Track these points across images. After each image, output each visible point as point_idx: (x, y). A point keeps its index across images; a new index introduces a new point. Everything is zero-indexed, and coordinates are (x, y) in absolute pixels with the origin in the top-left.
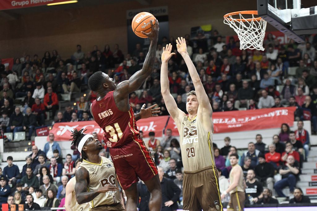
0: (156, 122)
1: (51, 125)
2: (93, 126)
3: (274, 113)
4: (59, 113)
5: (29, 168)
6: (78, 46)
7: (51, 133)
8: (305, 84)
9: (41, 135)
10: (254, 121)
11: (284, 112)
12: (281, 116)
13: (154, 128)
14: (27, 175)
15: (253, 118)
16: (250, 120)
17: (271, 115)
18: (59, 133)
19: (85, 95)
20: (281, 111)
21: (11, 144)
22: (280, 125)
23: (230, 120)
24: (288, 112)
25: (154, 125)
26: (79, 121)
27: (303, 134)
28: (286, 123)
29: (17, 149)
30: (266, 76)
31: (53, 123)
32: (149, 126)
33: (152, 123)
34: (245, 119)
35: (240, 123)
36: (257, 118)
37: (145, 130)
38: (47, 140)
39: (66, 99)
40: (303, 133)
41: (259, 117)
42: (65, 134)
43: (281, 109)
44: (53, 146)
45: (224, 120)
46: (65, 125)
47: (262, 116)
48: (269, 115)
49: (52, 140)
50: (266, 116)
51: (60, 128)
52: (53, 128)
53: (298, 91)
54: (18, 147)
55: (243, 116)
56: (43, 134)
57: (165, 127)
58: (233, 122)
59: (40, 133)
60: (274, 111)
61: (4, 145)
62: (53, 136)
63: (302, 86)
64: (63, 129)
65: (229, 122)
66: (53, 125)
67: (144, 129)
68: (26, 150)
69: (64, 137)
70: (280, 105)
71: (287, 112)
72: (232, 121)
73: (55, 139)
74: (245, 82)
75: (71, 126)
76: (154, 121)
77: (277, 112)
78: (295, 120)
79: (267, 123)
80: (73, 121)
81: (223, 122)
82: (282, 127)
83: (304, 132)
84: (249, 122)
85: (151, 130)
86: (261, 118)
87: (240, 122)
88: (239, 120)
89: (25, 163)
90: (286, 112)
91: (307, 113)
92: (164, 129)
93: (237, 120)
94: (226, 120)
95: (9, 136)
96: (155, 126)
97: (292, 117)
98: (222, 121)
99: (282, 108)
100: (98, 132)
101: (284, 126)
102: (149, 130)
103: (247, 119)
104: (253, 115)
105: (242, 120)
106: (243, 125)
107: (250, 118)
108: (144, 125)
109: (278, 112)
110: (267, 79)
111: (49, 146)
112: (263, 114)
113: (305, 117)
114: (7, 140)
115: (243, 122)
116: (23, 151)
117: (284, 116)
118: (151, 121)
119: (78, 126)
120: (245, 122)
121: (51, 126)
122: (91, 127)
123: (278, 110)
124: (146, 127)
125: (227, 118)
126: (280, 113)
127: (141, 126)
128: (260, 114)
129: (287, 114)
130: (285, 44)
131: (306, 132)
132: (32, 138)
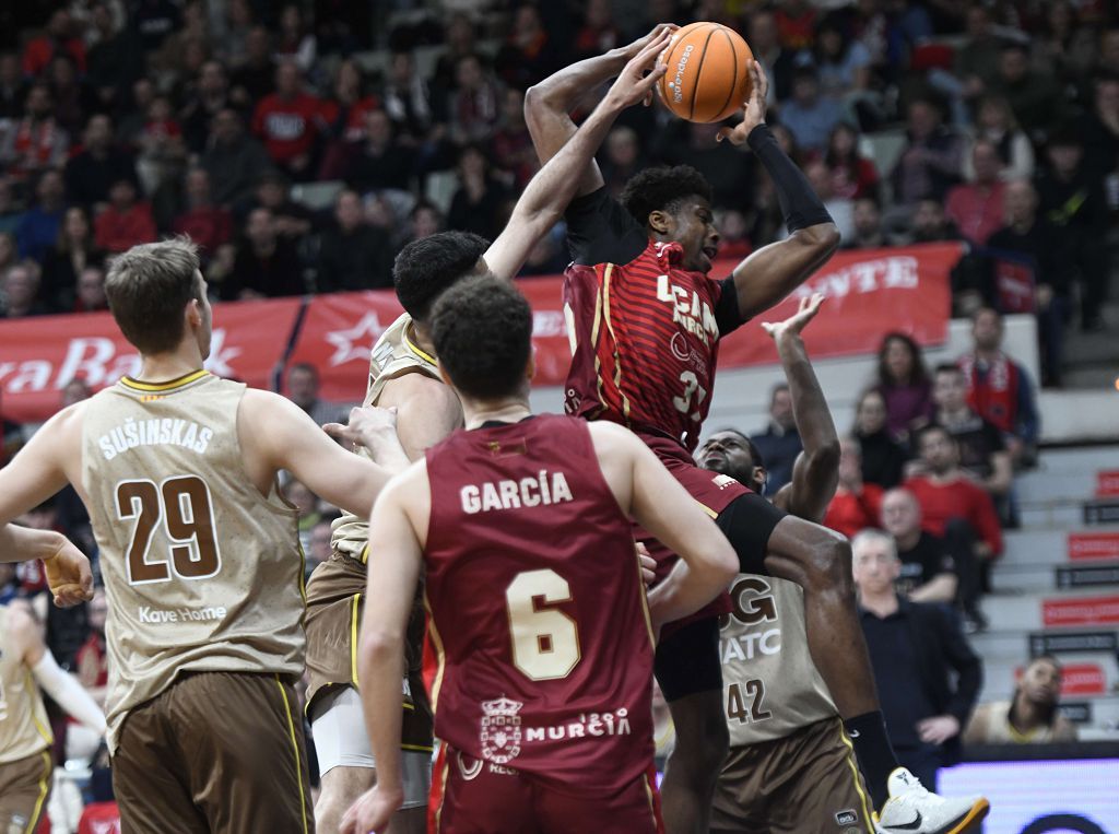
0: (236, 335)
3: (846, 277)
8: (1013, 124)
11: (899, 272)
12: (883, 296)
17: (830, 288)
20: (880, 266)
22: (875, 340)
24: (920, 273)
25: (226, 345)
27: (999, 381)
28: (908, 329)
30: (803, 88)
40: (1002, 376)
43: (883, 258)
53: (977, 159)
57: (287, 357)
60: (848, 265)
63: (995, 135)
70: (876, 238)
71: (912, 271)
76: (228, 327)
77: (862, 276)
78: (956, 313)
82: (883, 352)
83: (1006, 371)
90: (907, 272)
91: (1018, 277)
92: (277, 365)
96: (230, 353)
97: (941, 296)
101: (896, 345)
109: (866, 275)
110: (808, 105)
113: (1009, 294)
117: (898, 292)
123: (867, 260)
126: (879, 277)
129: (912, 281)
131: (1015, 372)
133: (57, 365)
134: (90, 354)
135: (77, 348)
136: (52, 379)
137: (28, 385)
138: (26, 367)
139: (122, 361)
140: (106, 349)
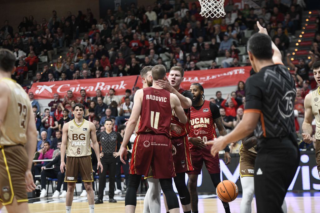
0: (126, 82)
1: (29, 84)
2: (69, 85)
3: (232, 72)
4: (38, 74)
6: (53, 11)
10: (214, 79)
12: (239, 75)
13: (125, 86)
15: (213, 77)
16: (211, 78)
18: (37, 92)
19: (61, 57)
20: (238, 70)
23: (193, 78)
24: (245, 71)
25: (124, 83)
26: (55, 80)
31: (32, 82)
32: (120, 85)
33: (122, 82)
34: (206, 78)
35: (202, 82)
36: (217, 77)
37: (117, 88)
39: (43, 61)
41: (219, 76)
42: (43, 92)
44: (32, 103)
45: (187, 79)
46: (42, 85)
47: (221, 75)
48: (228, 74)
49: (32, 99)
50: (225, 74)
51: (38, 87)
52: (32, 87)
55: (205, 75)
57: (135, 85)
58: (196, 80)
60: (232, 70)
62: (32, 95)
64: (41, 88)
65: (192, 80)
66: (32, 84)
67: (115, 87)
69: (42, 95)
72: (194, 80)
74: (206, 43)
75: (48, 85)
76: (125, 80)
79: (226, 81)
80: (50, 81)
81: (187, 81)
82: (239, 85)
84: (210, 80)
85: (122, 88)
86: (220, 77)
87: (202, 80)
88: (201, 78)
90: (243, 71)
92: (133, 87)
93: (199, 79)
94: (190, 79)
96: (125, 85)
98: (186, 79)
99: (240, 67)
100: (73, 91)
101: (241, 83)
102: (120, 88)
103: (208, 78)
104: (214, 74)
105: (204, 78)
106: (204, 83)
107: (211, 77)
108: (115, 84)
109: (236, 71)
112: (223, 73)
115: (205, 81)
117: (241, 74)
118: (122, 80)
119: (54, 85)
120: (206, 80)
121: (30, 86)
122: (67, 86)
123: (236, 69)
124: (117, 86)
125: (190, 77)
126: (238, 72)
127: (113, 85)
128: (219, 73)
129: (244, 73)
130: (242, 9)
133: (95, 87)
134: (100, 85)
135: (98, 84)
136: (94, 89)
137: (90, 90)
138: (89, 87)
139: (106, 86)
140: (103, 84)
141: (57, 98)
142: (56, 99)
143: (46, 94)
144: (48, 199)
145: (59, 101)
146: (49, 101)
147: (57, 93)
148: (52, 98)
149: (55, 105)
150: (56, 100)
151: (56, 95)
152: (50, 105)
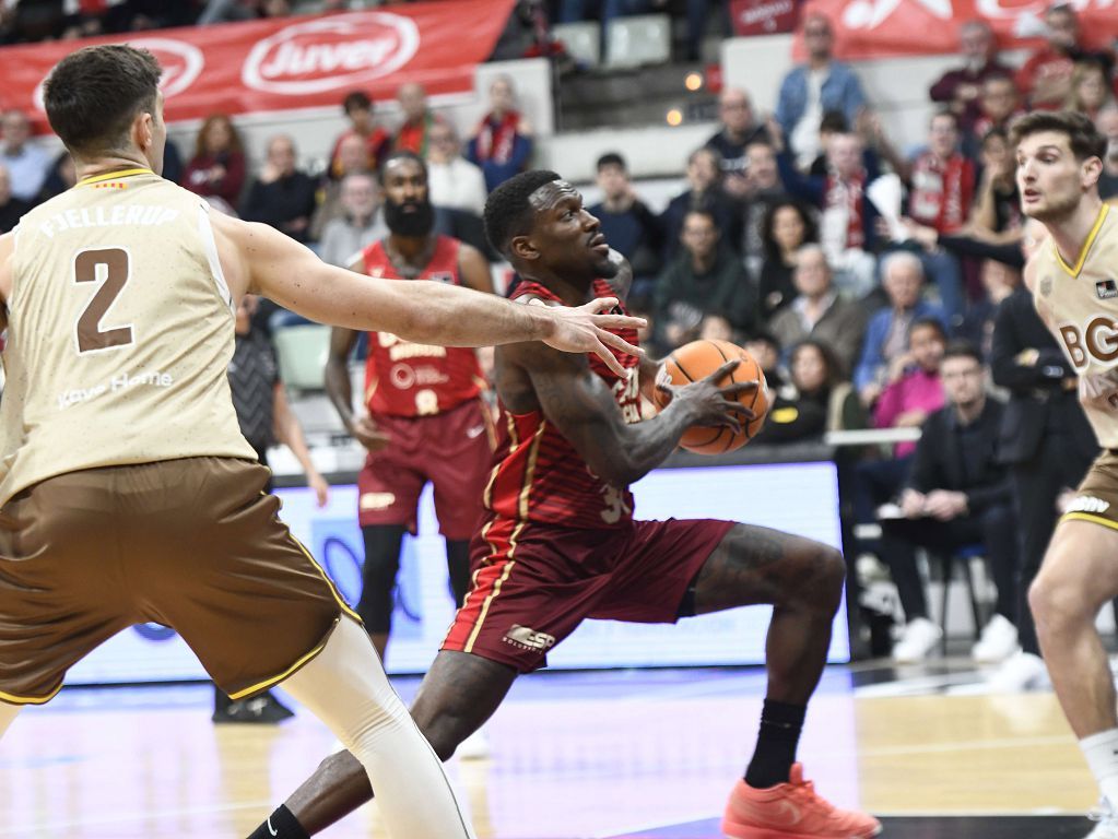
5: (703, 211)
7: (817, 16)
9: (757, 30)
14: (690, 254)
18: (857, 17)
21: (591, 90)
29: (625, 114)
38: (795, 53)
42: (891, 18)
49: (822, 56)
54: (627, 103)
56: (772, 25)
59: (750, 17)
61: (555, 92)
62: (826, 31)
68: (675, 116)
69: (890, 34)
73: (837, 47)
89: (675, 189)
95: (579, 40)
111: (804, 90)
114: (566, 68)
116: (660, 121)
132: (708, 47)
141: (984, 48)
142: (973, 55)
143: (915, 28)
144: (943, 671)
145: (993, 69)
146: (933, 68)
147: (983, 21)
148: (952, 49)
149: (968, 92)
150: (976, 64)
151: (972, 33)
152: (941, 92)
